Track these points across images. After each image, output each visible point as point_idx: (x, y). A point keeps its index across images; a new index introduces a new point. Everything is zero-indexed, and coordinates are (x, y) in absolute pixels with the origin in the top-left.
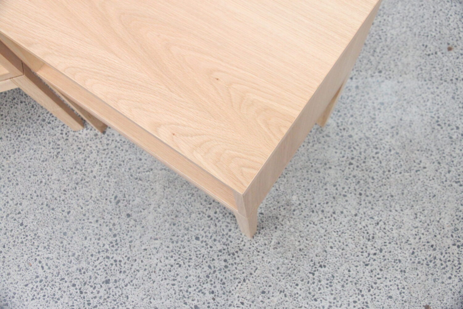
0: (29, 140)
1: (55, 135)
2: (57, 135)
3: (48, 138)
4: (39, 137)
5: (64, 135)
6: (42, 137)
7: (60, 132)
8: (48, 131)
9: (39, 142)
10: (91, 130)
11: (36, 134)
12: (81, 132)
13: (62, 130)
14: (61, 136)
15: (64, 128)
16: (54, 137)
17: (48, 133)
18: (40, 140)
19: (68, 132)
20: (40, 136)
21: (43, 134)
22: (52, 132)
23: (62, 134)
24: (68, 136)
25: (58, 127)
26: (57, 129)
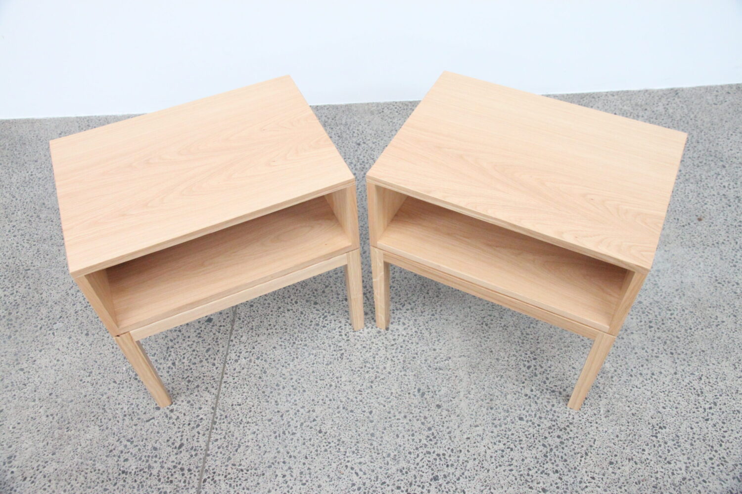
0: (306, 345)
1: (334, 337)
2: (336, 337)
3: (326, 341)
4: (316, 342)
5: (344, 337)
6: (319, 341)
7: (338, 334)
8: (325, 335)
9: (318, 347)
10: (372, 328)
11: (312, 339)
12: (361, 331)
13: (340, 332)
14: (341, 337)
15: (342, 329)
16: (333, 340)
17: (325, 336)
18: (319, 345)
19: (348, 333)
20: (317, 340)
21: (320, 338)
22: (329, 335)
23: (341, 335)
24: (348, 337)
25: (335, 329)
26: (334, 331)
